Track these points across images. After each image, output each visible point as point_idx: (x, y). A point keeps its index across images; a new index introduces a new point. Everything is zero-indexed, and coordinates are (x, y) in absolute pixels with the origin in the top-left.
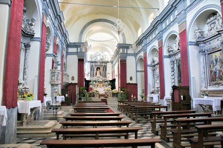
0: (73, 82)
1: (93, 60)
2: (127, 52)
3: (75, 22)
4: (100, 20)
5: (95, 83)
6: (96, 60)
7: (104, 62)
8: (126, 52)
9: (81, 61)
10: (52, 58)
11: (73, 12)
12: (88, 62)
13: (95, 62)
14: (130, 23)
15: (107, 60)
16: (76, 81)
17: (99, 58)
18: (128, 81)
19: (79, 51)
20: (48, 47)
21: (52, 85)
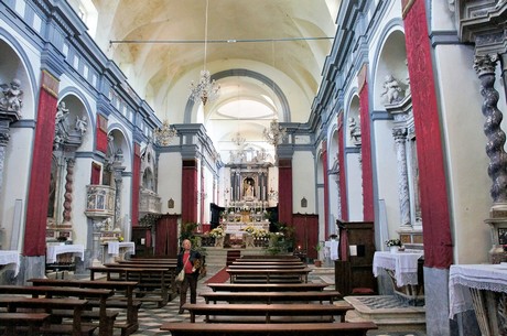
0: (172, 212)
1: (237, 162)
2: (293, 141)
3: (176, 79)
4: (231, 73)
5: (232, 213)
6: (244, 162)
7: (262, 166)
8: (290, 142)
9: (189, 166)
10: (92, 160)
11: (163, 59)
12: (226, 166)
13: (241, 166)
14: (297, 74)
15: (268, 161)
16: (177, 210)
17: (249, 158)
18: (297, 209)
19: (184, 143)
20: (80, 138)
21: (91, 219)
